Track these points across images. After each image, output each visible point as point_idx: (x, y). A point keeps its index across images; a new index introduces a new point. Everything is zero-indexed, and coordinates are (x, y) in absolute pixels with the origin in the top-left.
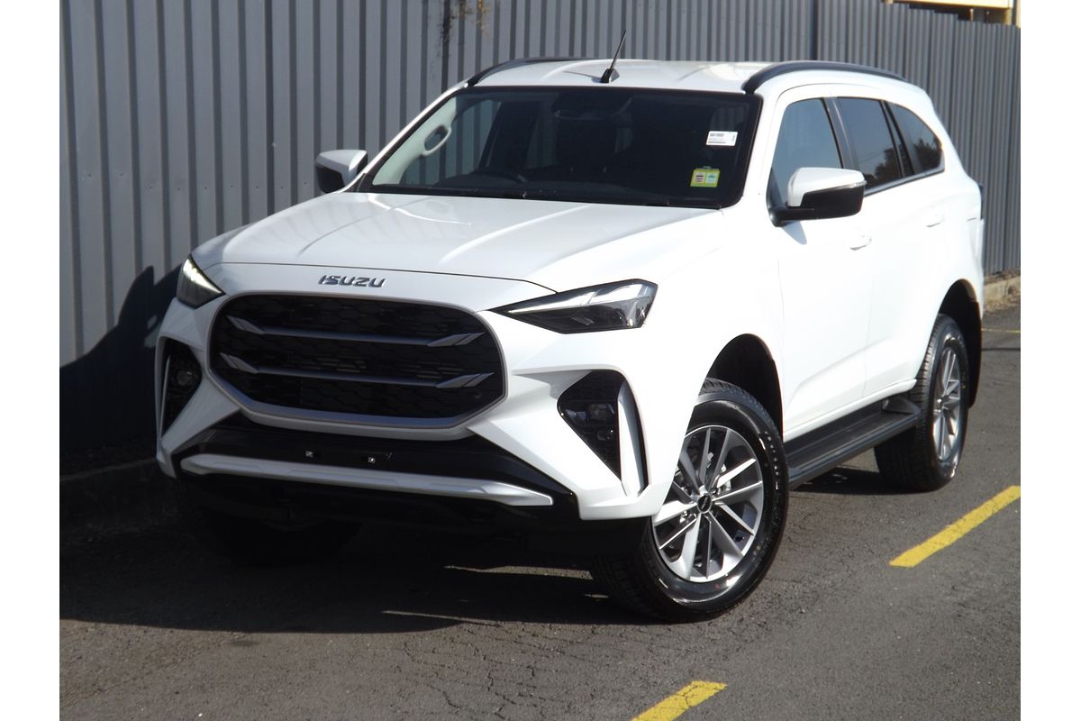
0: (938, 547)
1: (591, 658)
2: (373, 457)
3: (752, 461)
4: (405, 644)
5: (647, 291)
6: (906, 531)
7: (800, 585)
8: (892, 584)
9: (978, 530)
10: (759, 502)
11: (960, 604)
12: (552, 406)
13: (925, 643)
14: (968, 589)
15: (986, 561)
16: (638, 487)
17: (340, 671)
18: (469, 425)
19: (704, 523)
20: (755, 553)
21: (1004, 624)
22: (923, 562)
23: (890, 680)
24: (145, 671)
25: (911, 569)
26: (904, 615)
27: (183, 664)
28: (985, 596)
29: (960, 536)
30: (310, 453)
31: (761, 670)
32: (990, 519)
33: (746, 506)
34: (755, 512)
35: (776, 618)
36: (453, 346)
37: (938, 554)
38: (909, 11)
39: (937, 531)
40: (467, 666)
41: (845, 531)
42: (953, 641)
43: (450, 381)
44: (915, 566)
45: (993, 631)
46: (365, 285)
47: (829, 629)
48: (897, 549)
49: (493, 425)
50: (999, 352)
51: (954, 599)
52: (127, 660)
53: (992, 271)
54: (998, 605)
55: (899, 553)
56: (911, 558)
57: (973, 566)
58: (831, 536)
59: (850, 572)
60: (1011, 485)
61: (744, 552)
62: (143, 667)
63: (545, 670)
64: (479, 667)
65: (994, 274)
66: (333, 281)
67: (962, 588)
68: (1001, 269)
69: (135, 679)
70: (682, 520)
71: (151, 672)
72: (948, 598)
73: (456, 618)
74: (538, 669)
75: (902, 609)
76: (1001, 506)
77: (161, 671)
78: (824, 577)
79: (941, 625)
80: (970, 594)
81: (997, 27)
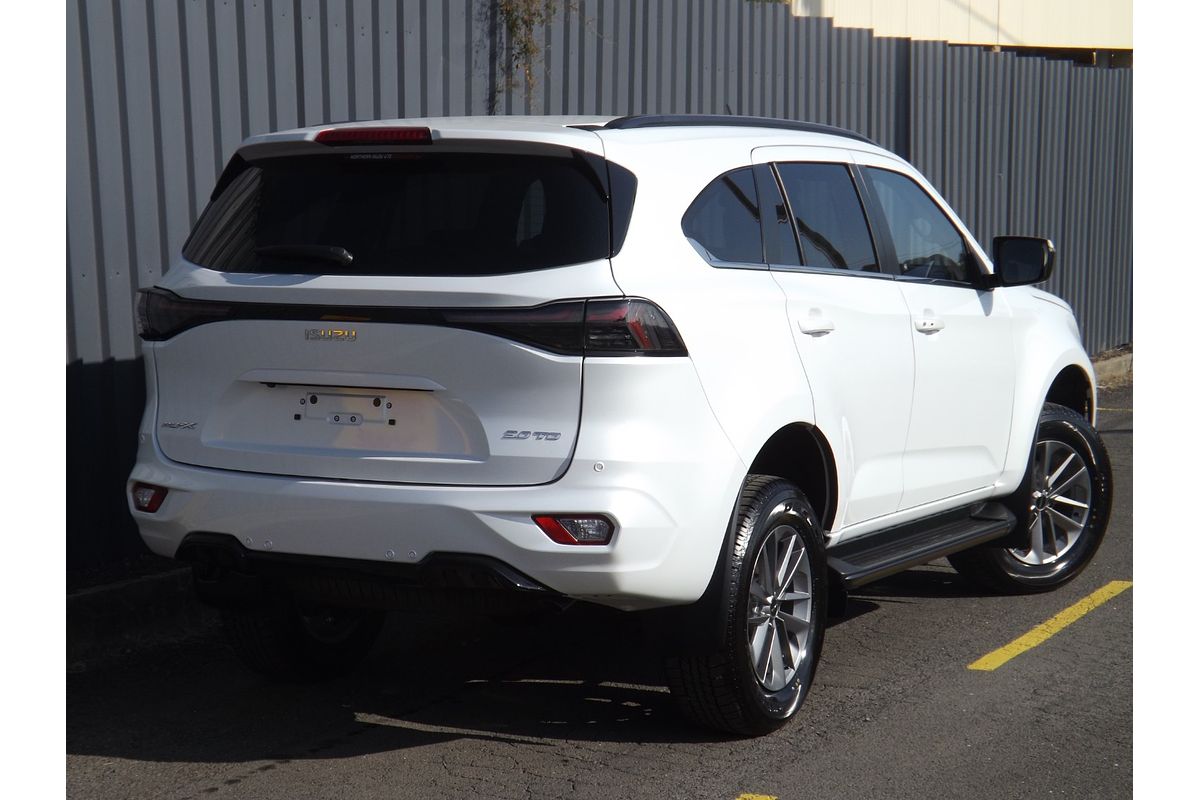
0: (1024, 649)
1: (636, 771)
4: (443, 757)
6: (989, 632)
7: (867, 692)
8: (968, 689)
9: (1070, 629)
11: (1040, 709)
13: (997, 751)
14: (1051, 693)
15: (1075, 663)
17: (374, 785)
21: (1087, 730)
22: (1004, 664)
23: (955, 791)
24: (178, 785)
25: (990, 672)
26: (977, 722)
27: (215, 778)
28: (1070, 700)
29: (1049, 636)
31: (816, 782)
32: (1084, 617)
35: (838, 727)
37: (1022, 656)
38: (1017, 59)
39: (1024, 632)
40: (506, 780)
41: (922, 633)
42: (1027, 749)
44: (996, 670)
45: (1073, 737)
47: (894, 738)
48: (978, 652)
50: (1116, 435)
51: (1035, 704)
52: (159, 775)
53: (1116, 344)
54: (1082, 710)
55: (979, 656)
56: (992, 661)
57: (1059, 668)
58: (906, 639)
59: (923, 677)
60: (1113, 580)
62: (176, 781)
63: (587, 784)
64: (518, 781)
65: (1118, 347)
67: (1045, 692)
68: (1127, 341)
69: (166, 793)
71: (183, 787)
72: (1028, 703)
74: (579, 783)
75: (976, 716)
76: (1098, 603)
77: (192, 785)
78: (894, 683)
79: (1017, 732)
80: (1054, 699)
81: (1120, 72)
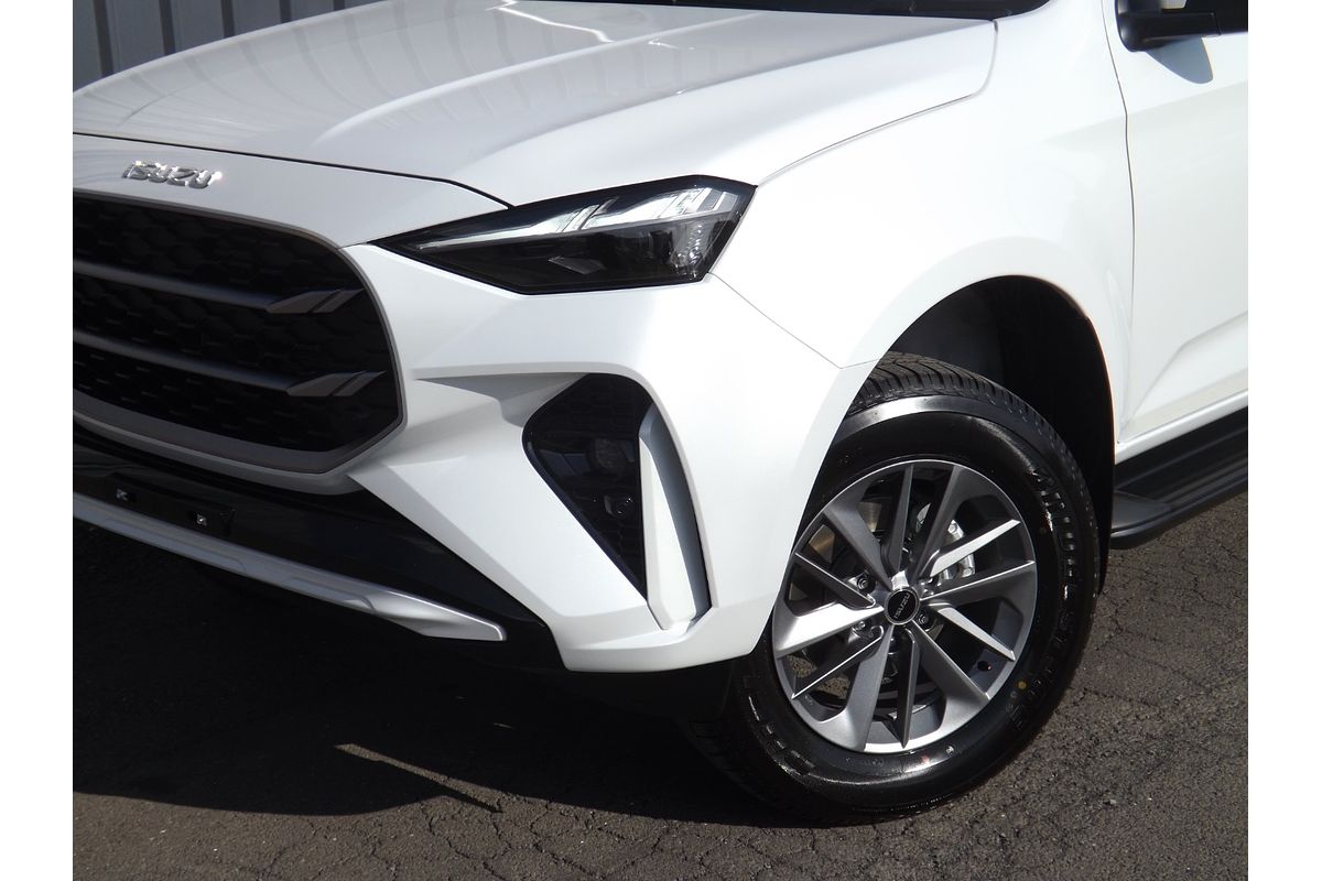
2: (204, 516)
3: (1012, 523)
5: (724, 202)
10: (1027, 602)
12: (512, 438)
16: (692, 610)
18: (354, 469)
19: (901, 643)
20: (1013, 695)
30: (123, 493)
33: (1002, 605)
34: (1020, 620)
36: (310, 314)
43: (311, 383)
46: (183, 184)
49: (392, 472)
61: (989, 695)
66: (141, 175)
70: (854, 637)
73: (441, 779)
